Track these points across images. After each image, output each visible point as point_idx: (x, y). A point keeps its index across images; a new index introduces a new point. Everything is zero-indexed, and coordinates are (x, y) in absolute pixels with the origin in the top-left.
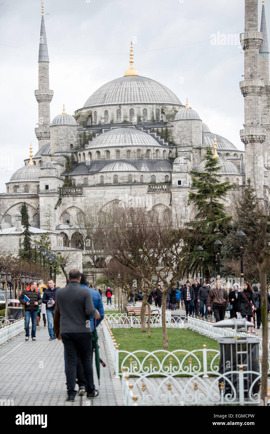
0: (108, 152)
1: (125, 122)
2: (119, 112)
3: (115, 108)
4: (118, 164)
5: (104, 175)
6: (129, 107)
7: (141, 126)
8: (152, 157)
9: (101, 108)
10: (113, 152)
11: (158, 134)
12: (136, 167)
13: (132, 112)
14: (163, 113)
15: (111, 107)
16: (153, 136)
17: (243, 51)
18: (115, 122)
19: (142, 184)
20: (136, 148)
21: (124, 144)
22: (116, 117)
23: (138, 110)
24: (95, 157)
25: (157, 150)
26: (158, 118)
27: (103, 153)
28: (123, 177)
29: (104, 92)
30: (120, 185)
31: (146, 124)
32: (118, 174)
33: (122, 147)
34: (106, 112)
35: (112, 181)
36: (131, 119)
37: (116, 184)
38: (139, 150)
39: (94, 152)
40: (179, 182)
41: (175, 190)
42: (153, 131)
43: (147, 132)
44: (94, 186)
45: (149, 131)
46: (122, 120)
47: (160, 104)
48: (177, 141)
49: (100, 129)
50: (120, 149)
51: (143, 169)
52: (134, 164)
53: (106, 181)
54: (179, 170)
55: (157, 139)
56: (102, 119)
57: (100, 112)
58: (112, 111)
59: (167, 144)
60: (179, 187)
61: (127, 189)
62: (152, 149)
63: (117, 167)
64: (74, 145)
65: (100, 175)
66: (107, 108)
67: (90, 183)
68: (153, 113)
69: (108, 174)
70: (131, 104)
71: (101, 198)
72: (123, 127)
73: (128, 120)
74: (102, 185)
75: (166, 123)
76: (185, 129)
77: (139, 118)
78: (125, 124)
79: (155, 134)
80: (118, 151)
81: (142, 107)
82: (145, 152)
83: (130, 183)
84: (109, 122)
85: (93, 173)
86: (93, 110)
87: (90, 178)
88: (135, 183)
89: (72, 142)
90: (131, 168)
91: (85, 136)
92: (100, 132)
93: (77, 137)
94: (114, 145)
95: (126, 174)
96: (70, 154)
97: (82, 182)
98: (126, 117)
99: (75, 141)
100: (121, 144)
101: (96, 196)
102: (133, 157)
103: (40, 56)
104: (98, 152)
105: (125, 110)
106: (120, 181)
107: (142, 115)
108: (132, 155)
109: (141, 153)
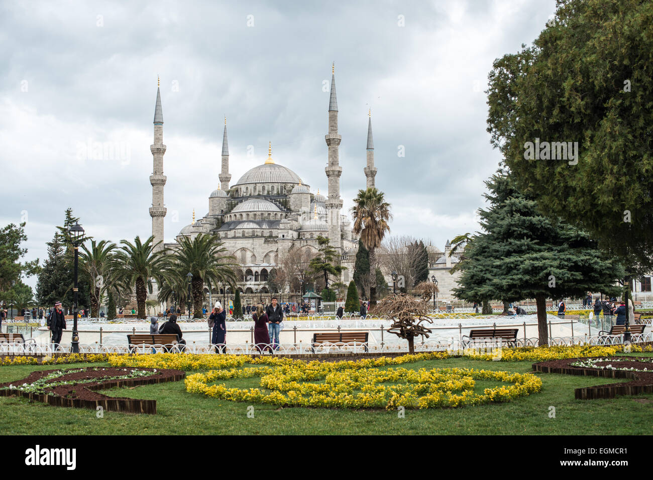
0: (241, 215)
1: (259, 195)
2: (255, 188)
3: (253, 186)
4: (246, 223)
5: (236, 231)
6: (262, 185)
7: (268, 197)
8: (272, 218)
9: (244, 186)
10: (244, 215)
11: (280, 203)
12: (260, 226)
13: (264, 188)
14: (285, 188)
15: (250, 185)
16: (276, 204)
17: (328, 147)
18: (252, 195)
19: (262, 236)
20: (260, 213)
21: (253, 210)
22: (253, 192)
23: (268, 187)
24: (233, 219)
25: (276, 214)
26: (282, 192)
27: (238, 216)
28: (248, 232)
29: (247, 175)
30: (246, 237)
31: (273, 196)
32: (245, 230)
33: (250, 212)
34: (247, 188)
35: (241, 235)
36: (263, 193)
37: (244, 237)
38: (262, 214)
39: (233, 215)
40: (283, 236)
41: (280, 241)
42: (277, 201)
43: (272, 202)
44: (230, 238)
45: (273, 201)
46: (257, 193)
47: (283, 183)
48: (292, 208)
49: (242, 199)
50: (249, 213)
51: (264, 227)
52: (258, 223)
53: (237, 235)
54: (283, 228)
55: (279, 207)
56: (244, 193)
57: (243, 188)
58: (251, 187)
59: (286, 210)
60: (283, 239)
61: (251, 241)
62: (272, 213)
63: (246, 225)
64: (224, 210)
65: (234, 231)
66: (248, 186)
67: (229, 236)
68: (278, 189)
69: (239, 230)
70: (263, 183)
71: (233, 247)
72: (256, 198)
73: (261, 193)
74: (234, 237)
75: (286, 196)
76: (297, 200)
77: (268, 192)
78: (259, 196)
79: (278, 203)
80: (248, 215)
81: (270, 185)
82: (266, 215)
83: (254, 236)
84: (248, 195)
85: (230, 230)
86: (239, 187)
87: (229, 233)
88: (257, 236)
89: (222, 209)
90: (255, 226)
91: (232, 205)
92: (241, 202)
93: (226, 205)
94: (246, 210)
95: (251, 230)
96: (220, 217)
97: (224, 236)
98: (259, 191)
99: (224, 207)
100: (251, 210)
101: (230, 245)
102: (258, 219)
103: (223, 152)
104: (235, 215)
105: (260, 187)
106: (246, 235)
107: (270, 190)
108: (257, 217)
109: (264, 216)
